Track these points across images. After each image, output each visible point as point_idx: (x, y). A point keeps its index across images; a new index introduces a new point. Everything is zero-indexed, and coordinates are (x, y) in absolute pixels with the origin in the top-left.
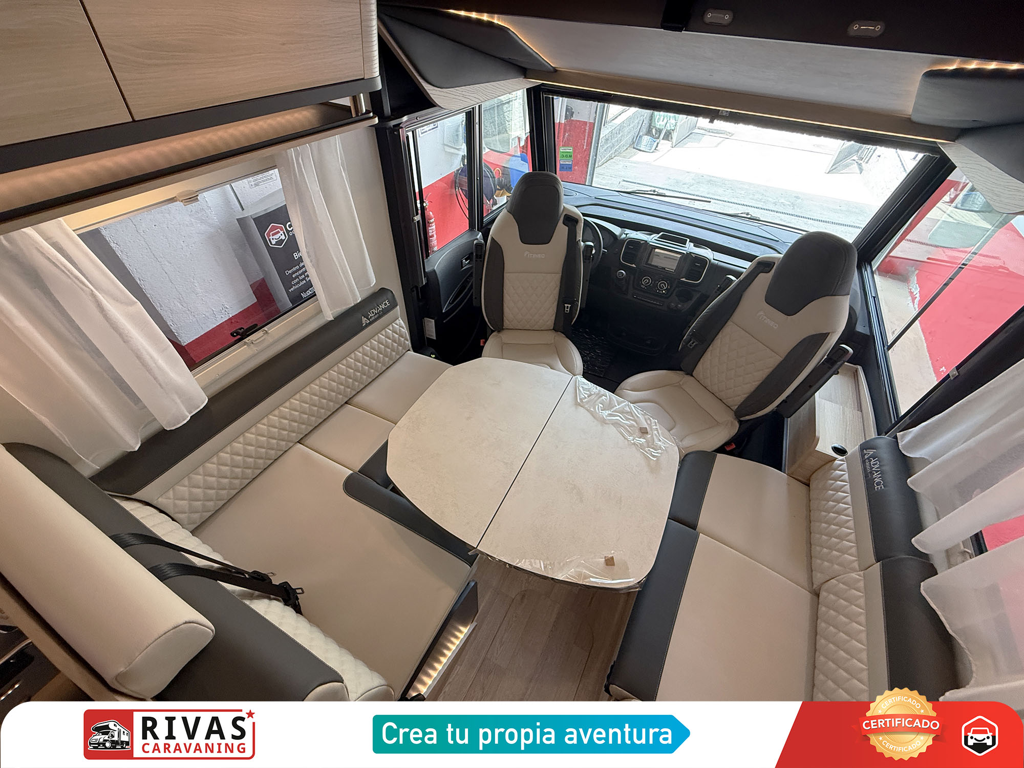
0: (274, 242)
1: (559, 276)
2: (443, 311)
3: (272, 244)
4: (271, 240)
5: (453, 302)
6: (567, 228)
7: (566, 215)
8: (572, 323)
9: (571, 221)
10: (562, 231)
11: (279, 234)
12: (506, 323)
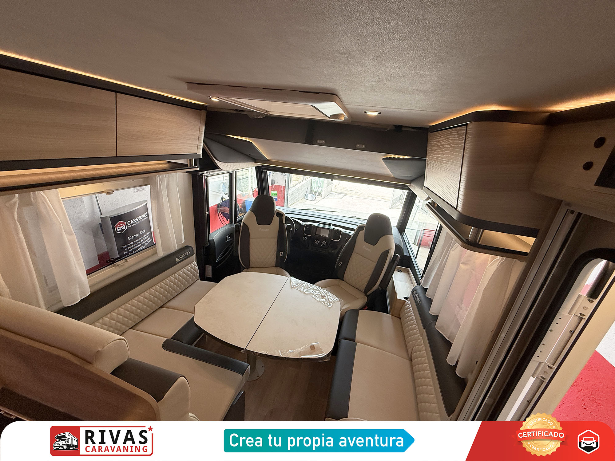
0: (118, 230)
1: (276, 240)
2: (217, 261)
3: (117, 231)
4: (117, 229)
5: (222, 257)
6: (278, 218)
7: (277, 212)
8: (285, 261)
9: (280, 215)
10: (276, 219)
11: (123, 227)
12: (252, 264)
